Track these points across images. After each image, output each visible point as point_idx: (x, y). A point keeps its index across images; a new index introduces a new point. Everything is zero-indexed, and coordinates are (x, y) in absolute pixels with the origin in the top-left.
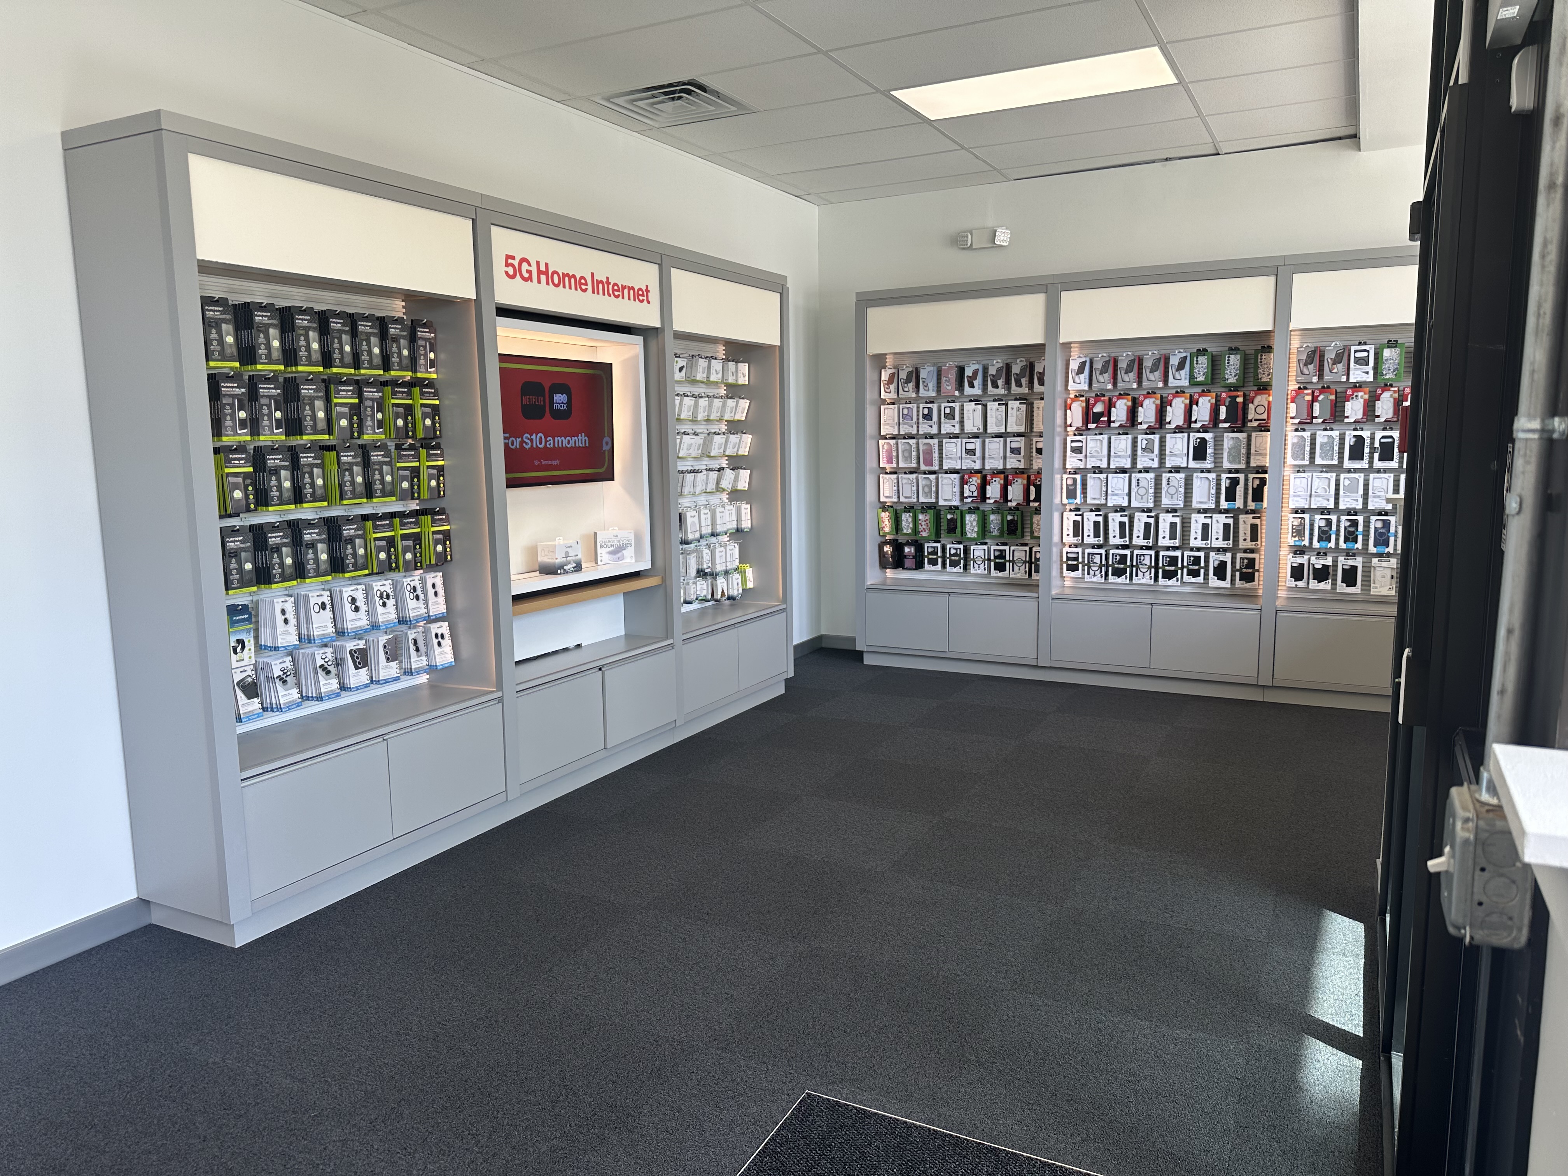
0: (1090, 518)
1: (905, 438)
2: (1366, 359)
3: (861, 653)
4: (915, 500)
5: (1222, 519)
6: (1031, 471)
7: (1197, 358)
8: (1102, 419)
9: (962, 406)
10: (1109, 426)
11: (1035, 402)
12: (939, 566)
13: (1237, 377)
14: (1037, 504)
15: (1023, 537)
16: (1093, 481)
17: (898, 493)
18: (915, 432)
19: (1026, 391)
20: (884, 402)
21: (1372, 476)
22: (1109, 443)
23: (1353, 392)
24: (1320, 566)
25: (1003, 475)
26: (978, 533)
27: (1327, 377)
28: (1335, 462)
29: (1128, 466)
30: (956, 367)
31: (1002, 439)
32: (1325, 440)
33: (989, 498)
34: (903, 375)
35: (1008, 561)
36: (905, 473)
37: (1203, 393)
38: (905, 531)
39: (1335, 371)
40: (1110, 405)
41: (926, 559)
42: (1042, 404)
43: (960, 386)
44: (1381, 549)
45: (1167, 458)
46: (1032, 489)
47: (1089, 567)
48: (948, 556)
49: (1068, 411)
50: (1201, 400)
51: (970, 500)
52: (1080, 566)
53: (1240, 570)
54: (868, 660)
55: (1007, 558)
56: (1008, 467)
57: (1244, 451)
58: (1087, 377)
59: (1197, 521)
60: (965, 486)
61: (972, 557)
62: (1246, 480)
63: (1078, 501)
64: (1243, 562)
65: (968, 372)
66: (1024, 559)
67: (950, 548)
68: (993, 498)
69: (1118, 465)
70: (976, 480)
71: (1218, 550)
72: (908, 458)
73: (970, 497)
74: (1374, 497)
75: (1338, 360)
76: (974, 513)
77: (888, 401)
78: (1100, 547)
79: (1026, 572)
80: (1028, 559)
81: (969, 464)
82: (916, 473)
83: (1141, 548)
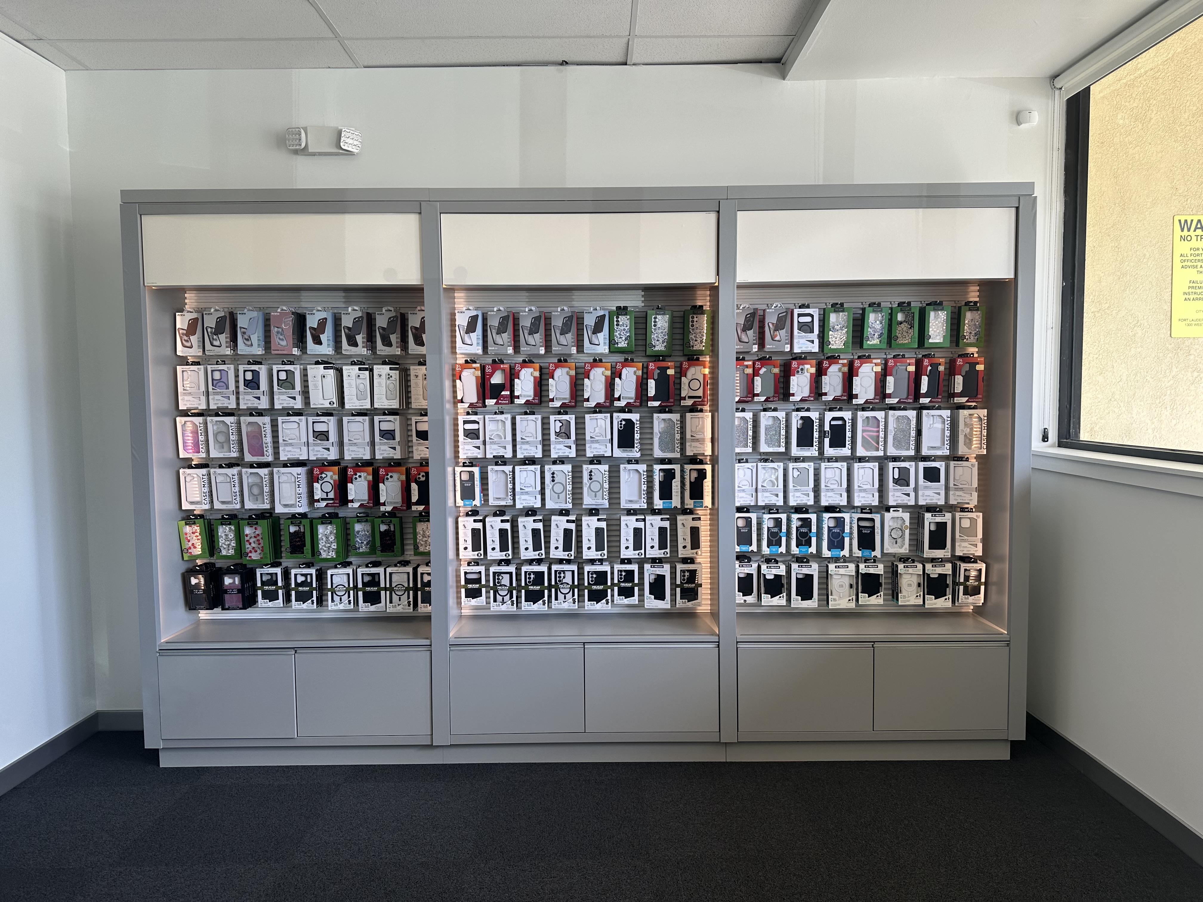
0: (494, 525)
1: (217, 415)
2: (810, 325)
3: (155, 753)
4: (238, 506)
5: (655, 522)
6: (410, 460)
7: (617, 318)
8: (503, 393)
9: (305, 370)
10: (512, 402)
11: (412, 367)
12: (280, 602)
13: (665, 344)
14: (421, 508)
15: (403, 553)
16: (495, 474)
17: (211, 495)
18: (234, 406)
19: (398, 352)
20: (184, 361)
21: (823, 465)
22: (514, 424)
23: (799, 365)
24: (772, 577)
25: (371, 469)
26: (337, 552)
27: (769, 347)
28: (782, 449)
29: (539, 455)
30: (293, 313)
31: (367, 418)
32: (770, 422)
33: (352, 501)
34: (210, 322)
35: (383, 589)
36: (221, 467)
37: (627, 363)
38: (224, 553)
39: (778, 338)
40: (512, 375)
41: (259, 593)
42: (422, 370)
43: (301, 342)
44: (836, 553)
45: (587, 446)
46: (414, 487)
47: (496, 592)
48: (293, 586)
49: (458, 381)
50: (624, 372)
51: (323, 504)
52: (484, 590)
53: (681, 586)
54: (166, 761)
55: (382, 585)
56: (378, 456)
57: (678, 436)
58: (481, 337)
59: (628, 524)
60: (315, 484)
61: (329, 587)
62: (682, 471)
63: (477, 502)
64: (684, 576)
65: (312, 322)
66: (406, 585)
67: (296, 575)
68: (359, 500)
69: (527, 454)
70: (331, 476)
71: (654, 561)
72: (225, 444)
73: (322, 499)
74: (827, 490)
75: (779, 326)
76: (330, 523)
77: (191, 360)
78: (507, 562)
79: (409, 603)
80: (411, 585)
81: (318, 452)
82: (238, 465)
83: (561, 561)
